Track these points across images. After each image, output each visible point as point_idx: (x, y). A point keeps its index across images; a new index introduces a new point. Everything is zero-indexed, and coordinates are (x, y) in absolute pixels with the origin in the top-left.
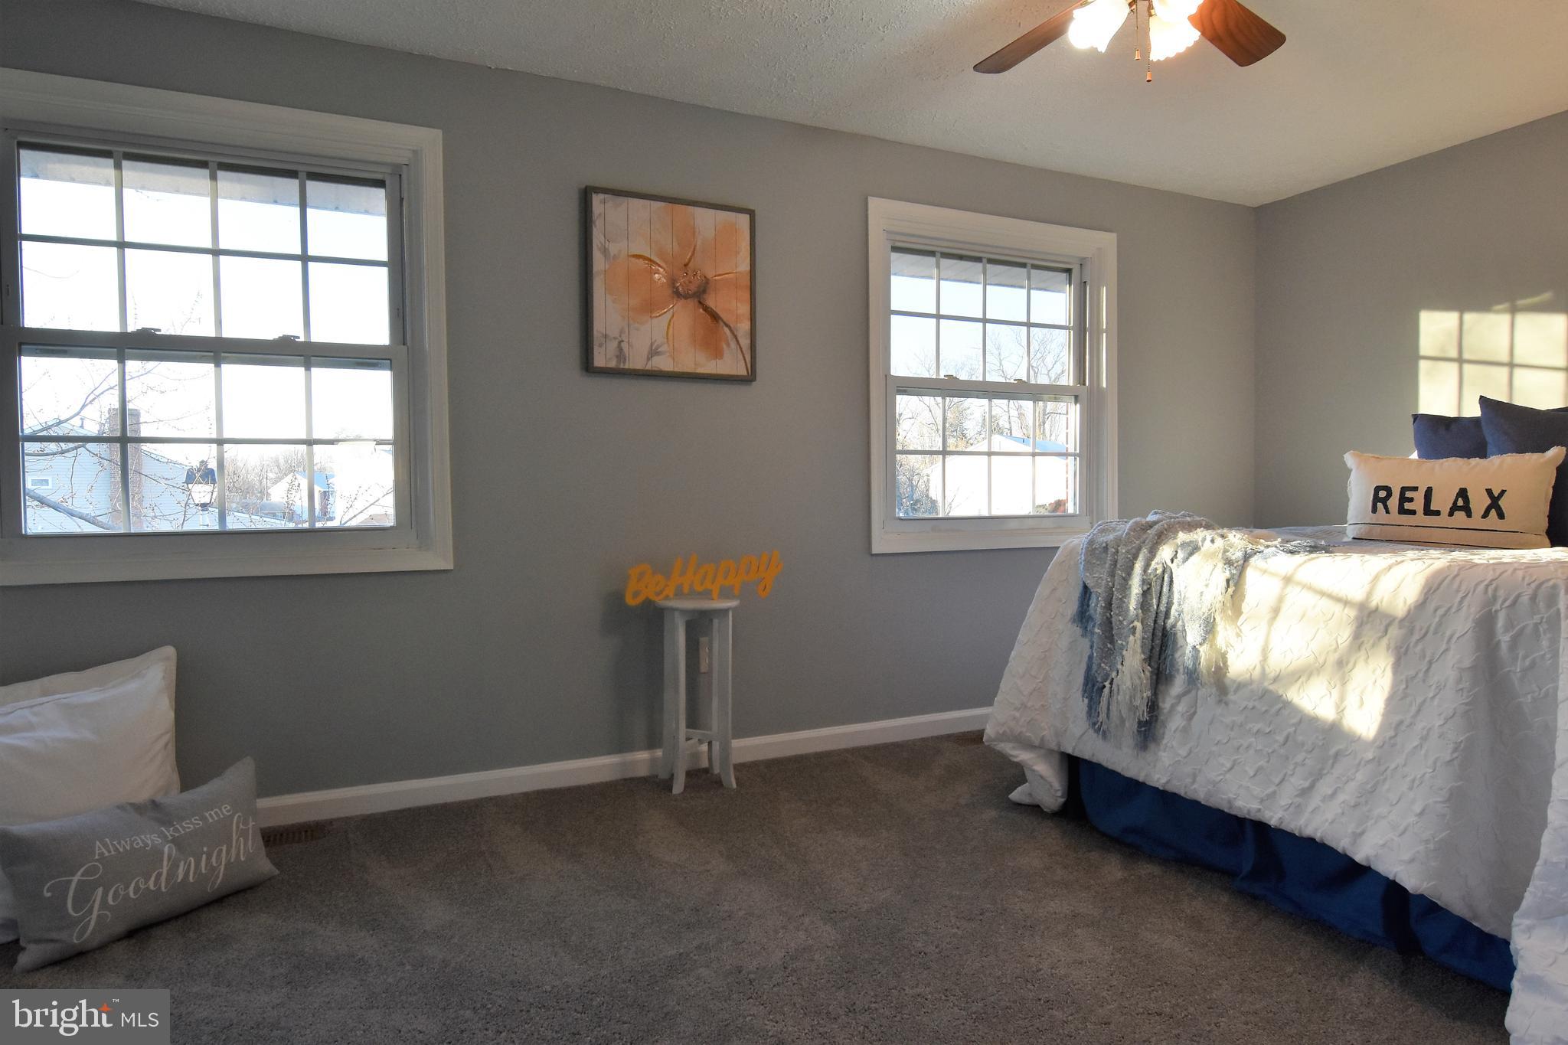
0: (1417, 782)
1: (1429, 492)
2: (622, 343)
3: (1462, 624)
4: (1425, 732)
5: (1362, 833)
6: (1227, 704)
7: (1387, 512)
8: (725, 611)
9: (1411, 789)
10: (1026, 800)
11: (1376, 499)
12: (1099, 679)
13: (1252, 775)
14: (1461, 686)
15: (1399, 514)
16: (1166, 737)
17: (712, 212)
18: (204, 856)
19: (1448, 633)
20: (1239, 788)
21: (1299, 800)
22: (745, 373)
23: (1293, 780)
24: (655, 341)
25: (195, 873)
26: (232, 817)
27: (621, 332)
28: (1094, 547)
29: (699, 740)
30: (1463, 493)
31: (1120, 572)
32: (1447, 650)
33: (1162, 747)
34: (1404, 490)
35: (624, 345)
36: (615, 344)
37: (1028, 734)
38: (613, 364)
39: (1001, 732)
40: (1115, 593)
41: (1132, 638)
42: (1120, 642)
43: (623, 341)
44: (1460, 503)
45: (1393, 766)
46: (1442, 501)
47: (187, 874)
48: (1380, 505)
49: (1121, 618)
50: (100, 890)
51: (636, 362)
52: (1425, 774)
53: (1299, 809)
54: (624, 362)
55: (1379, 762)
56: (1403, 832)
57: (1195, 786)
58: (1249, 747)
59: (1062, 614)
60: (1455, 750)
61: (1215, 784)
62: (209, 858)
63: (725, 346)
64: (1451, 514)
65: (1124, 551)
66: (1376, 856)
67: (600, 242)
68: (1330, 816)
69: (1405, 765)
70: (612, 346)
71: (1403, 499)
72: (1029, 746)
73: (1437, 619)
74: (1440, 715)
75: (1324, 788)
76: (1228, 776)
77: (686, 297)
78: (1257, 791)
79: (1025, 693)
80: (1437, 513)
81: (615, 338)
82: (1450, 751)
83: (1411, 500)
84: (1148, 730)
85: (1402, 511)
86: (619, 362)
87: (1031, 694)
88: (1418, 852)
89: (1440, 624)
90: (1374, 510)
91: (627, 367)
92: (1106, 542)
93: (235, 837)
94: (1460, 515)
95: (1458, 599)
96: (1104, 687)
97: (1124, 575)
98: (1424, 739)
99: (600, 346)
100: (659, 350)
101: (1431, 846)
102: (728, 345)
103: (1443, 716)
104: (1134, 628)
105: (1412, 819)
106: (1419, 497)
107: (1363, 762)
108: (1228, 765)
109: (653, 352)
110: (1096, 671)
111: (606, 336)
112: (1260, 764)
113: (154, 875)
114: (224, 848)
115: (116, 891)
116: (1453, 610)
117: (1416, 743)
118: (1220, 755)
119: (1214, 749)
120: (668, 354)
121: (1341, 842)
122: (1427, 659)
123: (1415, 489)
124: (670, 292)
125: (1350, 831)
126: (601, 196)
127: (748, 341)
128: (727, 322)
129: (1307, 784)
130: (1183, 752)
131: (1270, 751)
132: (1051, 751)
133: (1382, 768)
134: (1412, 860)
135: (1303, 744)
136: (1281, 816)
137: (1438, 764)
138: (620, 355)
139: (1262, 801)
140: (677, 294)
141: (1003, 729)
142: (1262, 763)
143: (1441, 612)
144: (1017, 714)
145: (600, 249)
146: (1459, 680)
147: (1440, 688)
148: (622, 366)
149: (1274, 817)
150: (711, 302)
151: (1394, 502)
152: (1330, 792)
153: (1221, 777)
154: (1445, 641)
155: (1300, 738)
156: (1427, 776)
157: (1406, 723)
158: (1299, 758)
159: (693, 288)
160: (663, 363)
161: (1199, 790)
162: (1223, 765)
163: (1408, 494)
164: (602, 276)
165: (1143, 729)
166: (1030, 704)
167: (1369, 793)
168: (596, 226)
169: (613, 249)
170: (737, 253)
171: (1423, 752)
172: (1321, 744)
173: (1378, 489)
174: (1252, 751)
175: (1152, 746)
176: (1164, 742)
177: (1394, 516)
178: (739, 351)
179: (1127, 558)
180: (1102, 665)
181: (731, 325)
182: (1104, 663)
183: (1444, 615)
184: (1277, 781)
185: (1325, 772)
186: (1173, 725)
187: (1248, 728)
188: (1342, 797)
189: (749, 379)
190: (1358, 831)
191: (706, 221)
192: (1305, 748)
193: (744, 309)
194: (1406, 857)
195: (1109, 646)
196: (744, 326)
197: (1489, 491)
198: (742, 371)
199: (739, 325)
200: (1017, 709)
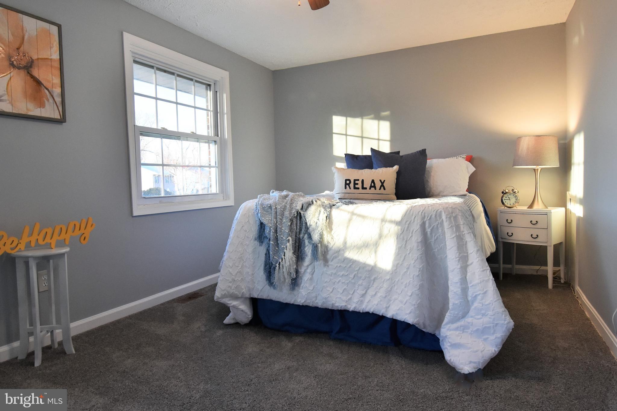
0: (408, 284)
1: (363, 181)
3: (416, 227)
4: (408, 266)
5: (389, 307)
6: (328, 266)
7: (350, 189)
8: (63, 254)
9: (406, 287)
10: (232, 322)
11: (346, 184)
12: (274, 263)
13: (342, 292)
14: (418, 248)
16: (302, 283)
17: (34, 20)
19: (411, 231)
20: (336, 298)
21: (361, 299)
22: (60, 118)
23: (358, 291)
28: (263, 206)
29: (47, 331)
30: (373, 181)
31: (279, 217)
32: (412, 236)
33: (301, 288)
34: (355, 180)
37: (236, 293)
39: (223, 294)
40: (278, 225)
41: (288, 244)
42: (282, 246)
44: (373, 185)
45: (397, 280)
46: (367, 184)
48: (347, 186)
49: (282, 236)
52: (410, 281)
53: (362, 302)
55: (392, 279)
56: (406, 303)
57: (317, 301)
58: (339, 281)
59: (248, 237)
60: (419, 271)
61: (326, 298)
63: (46, 102)
64: (370, 189)
65: (279, 207)
66: (397, 314)
68: (376, 302)
69: (401, 279)
71: (355, 184)
72: (236, 298)
73: (407, 225)
74: (413, 259)
75: (371, 292)
76: (331, 294)
77: (19, 68)
78: (344, 298)
79: (234, 275)
80: (366, 188)
82: (418, 272)
83: (357, 184)
84: (295, 282)
85: (355, 188)
87: (237, 274)
88: (412, 309)
89: (408, 227)
90: (346, 188)
92: (270, 204)
94: (373, 189)
95: (413, 218)
96: (276, 266)
97: (281, 218)
98: (408, 268)
101: (416, 306)
102: (48, 100)
103: (414, 260)
104: (289, 240)
105: (408, 298)
106: (360, 183)
107: (385, 281)
108: (331, 290)
110: (272, 260)
112: (344, 288)
116: (412, 222)
117: (405, 270)
118: (327, 287)
119: (325, 285)
120: (8, 102)
121: (381, 312)
122: (405, 240)
123: (358, 180)
124: (8, 63)
125: (384, 307)
127: (60, 100)
128: (47, 87)
129: (364, 292)
130: (311, 288)
131: (348, 282)
132: (246, 298)
133: (393, 281)
134: (410, 313)
135: (361, 277)
136: (355, 306)
137: (415, 277)
139: (347, 301)
140: (13, 66)
141: (224, 292)
142: (345, 287)
143: (408, 223)
144: (231, 285)
146: (418, 247)
147: (411, 250)
149: (351, 307)
150: (35, 73)
151: (352, 185)
152: (374, 293)
153: (329, 295)
154: (411, 233)
155: (360, 275)
156: (411, 281)
157: (400, 263)
158: (360, 282)
159: (23, 63)
160: (5, 107)
161: (319, 303)
162: (329, 291)
163: (356, 182)
165: (293, 282)
166: (236, 279)
167: (389, 291)
170: (51, 48)
171: (408, 273)
172: (368, 276)
173: (346, 180)
174: (340, 283)
175: (296, 288)
176: (302, 285)
177: (353, 190)
178: (55, 104)
179: (281, 210)
180: (275, 257)
181: (49, 89)
182: (275, 256)
183: (409, 224)
184: (352, 293)
185: (370, 286)
186: (306, 277)
187: (338, 274)
188: (379, 295)
189: (62, 121)
190: (388, 306)
191: (30, 25)
192: (362, 279)
193: (57, 81)
194: (408, 312)
195: (277, 248)
196: (57, 91)
197: (380, 181)
198: (57, 116)
199: (54, 89)
200: (230, 282)
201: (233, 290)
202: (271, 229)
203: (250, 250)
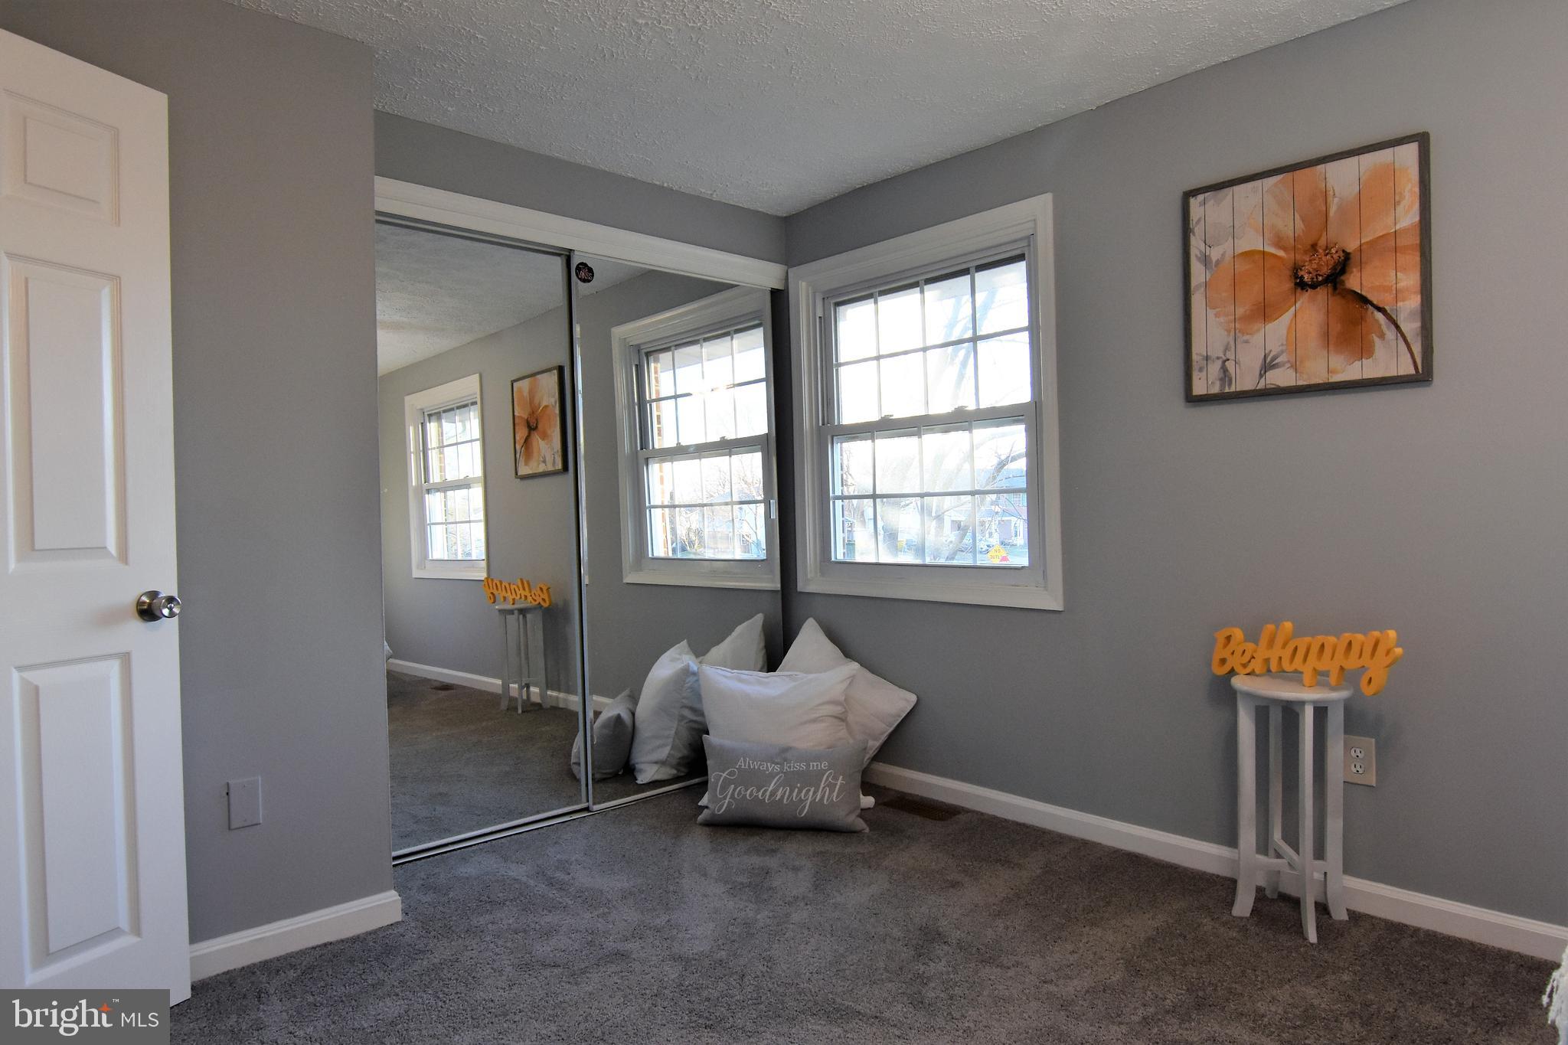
2: (1227, 363)
17: (1354, 160)
18: (796, 790)
22: (1413, 372)
24: (1271, 351)
25: (788, 799)
26: (826, 771)
27: (1226, 349)
35: (1230, 365)
36: (1219, 363)
38: (1215, 389)
43: (1228, 360)
47: (782, 797)
50: (733, 786)
51: (1246, 382)
54: (1230, 384)
62: (800, 792)
63: (1376, 339)
67: (1201, 251)
70: (1215, 369)
77: (1314, 286)
81: (1218, 358)
86: (1222, 386)
91: (1233, 389)
93: (822, 785)
99: (1201, 370)
100: (1276, 361)
102: (1382, 336)
109: (1267, 366)
111: (1207, 358)
113: (763, 790)
114: (813, 789)
115: (740, 791)
120: (1288, 365)
124: (1293, 285)
126: (1201, 197)
127: (1417, 325)
128: (1381, 304)
138: (1225, 376)
140: (1301, 285)
145: (1199, 259)
148: (1227, 390)
150: (1353, 281)
159: (1325, 271)
160: (1282, 377)
164: (1203, 289)
168: (1194, 235)
169: (1215, 254)
170: (1396, 204)
178: (1400, 339)
181: (1387, 308)
189: (1422, 377)
191: (1343, 177)
193: (1410, 280)
196: (1412, 303)
198: (1406, 368)
199: (1400, 304)
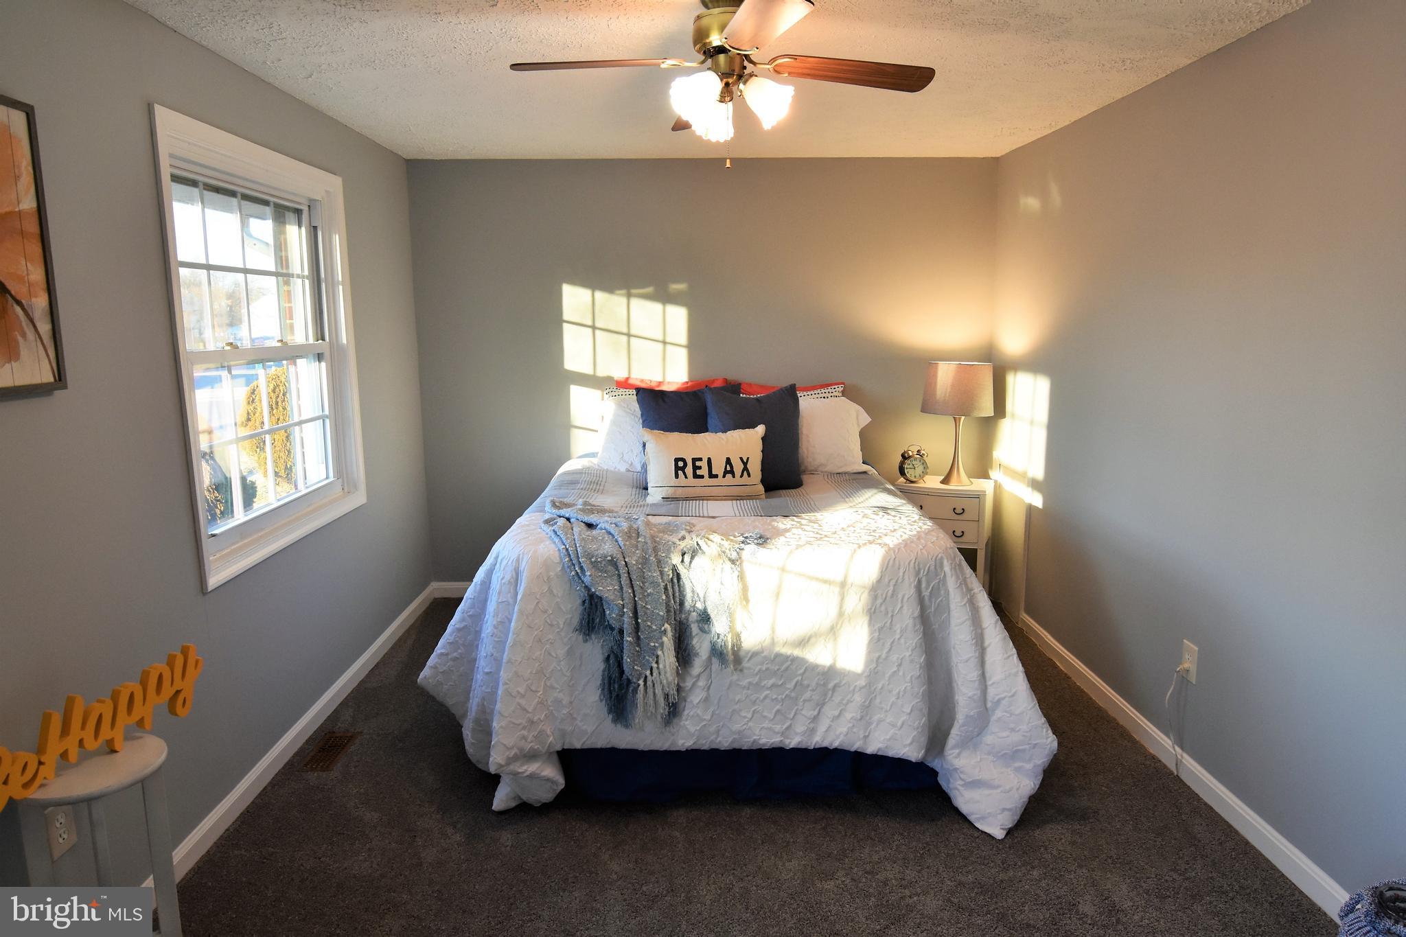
0: (901, 694)
1: (709, 460)
3: (908, 591)
4: (900, 661)
5: (868, 736)
6: (741, 670)
7: (686, 477)
9: (898, 698)
11: (677, 468)
12: (631, 679)
13: (772, 717)
14: (917, 628)
15: (694, 478)
16: (686, 708)
19: (900, 596)
20: (760, 730)
21: (812, 725)
22: (51, 379)
23: (803, 712)
30: (728, 461)
31: (637, 582)
32: (902, 607)
33: (684, 718)
34: (694, 460)
37: (536, 747)
39: (508, 756)
40: (639, 602)
41: (667, 639)
42: (651, 644)
44: (728, 468)
45: (880, 686)
46: (718, 468)
48: (680, 473)
49: (649, 624)
52: (905, 688)
53: (812, 731)
55: (870, 686)
56: (901, 727)
57: (719, 739)
58: (766, 697)
60: (920, 668)
61: (739, 732)
63: (21, 339)
64: (724, 477)
65: (632, 562)
66: (886, 747)
68: (845, 730)
69: (888, 684)
71: (695, 468)
72: (531, 756)
73: (892, 588)
74: (908, 648)
75: (830, 711)
76: (750, 724)
78: (778, 728)
79: (530, 710)
80: (716, 476)
82: (918, 669)
83: (700, 468)
84: (674, 710)
85: (696, 476)
87: (536, 707)
88: (915, 736)
89: (894, 591)
90: (677, 476)
94: (729, 476)
95: (901, 574)
96: (639, 685)
97: (641, 585)
98: (900, 665)
101: (920, 730)
102: (24, 334)
103: (910, 650)
104: (666, 630)
105: (904, 717)
106: (704, 464)
107: (857, 690)
108: (749, 716)
110: (627, 672)
112: (775, 709)
116: (900, 581)
117: (895, 669)
118: (741, 710)
119: (736, 707)
121: (856, 746)
122: (890, 615)
123: (700, 459)
125: (861, 736)
127: (49, 328)
128: (19, 299)
129: (816, 713)
130: (708, 717)
131: (784, 697)
132: (553, 752)
133: (873, 688)
134: (911, 744)
135: (808, 686)
136: (800, 740)
137: (913, 678)
139: (782, 734)
142: (778, 707)
143: (893, 582)
144: (525, 733)
146: (915, 626)
147: (903, 631)
149: (793, 742)
151: (689, 470)
152: (836, 713)
153: (745, 726)
154: (900, 600)
155: (805, 683)
156: (908, 688)
157: (884, 656)
158: (808, 695)
161: (725, 741)
162: (745, 717)
163: (698, 464)
165: (671, 710)
166: (535, 719)
167: (867, 708)
170: (16, 179)
171: (901, 673)
172: (822, 683)
173: (677, 460)
174: (768, 701)
175: (675, 721)
176: (686, 712)
177: (691, 480)
178: (39, 343)
179: (639, 568)
180: (635, 667)
182: (637, 665)
183: (895, 585)
184: (791, 716)
185: (826, 700)
186: (696, 697)
187: (763, 684)
188: (848, 715)
189: (56, 387)
190: (867, 734)
192: (810, 688)
193: (39, 275)
194: (909, 741)
195: (637, 649)
196: (41, 303)
197: (741, 459)
198: (47, 375)
199: (33, 301)
200: (524, 728)
201: (532, 742)
202: (625, 610)
203: (561, 651)
